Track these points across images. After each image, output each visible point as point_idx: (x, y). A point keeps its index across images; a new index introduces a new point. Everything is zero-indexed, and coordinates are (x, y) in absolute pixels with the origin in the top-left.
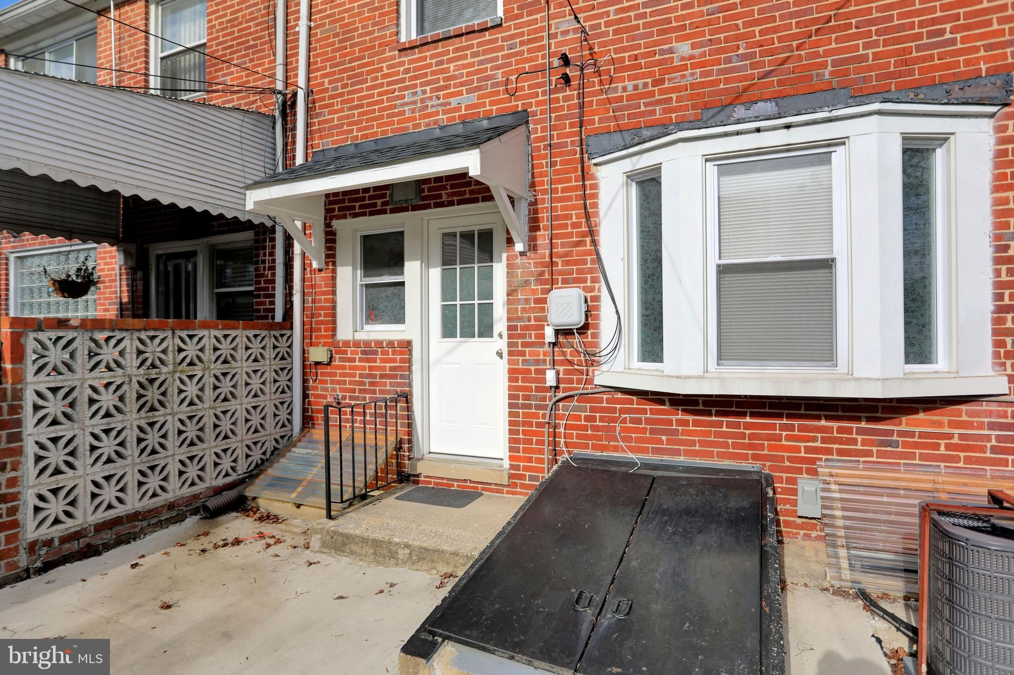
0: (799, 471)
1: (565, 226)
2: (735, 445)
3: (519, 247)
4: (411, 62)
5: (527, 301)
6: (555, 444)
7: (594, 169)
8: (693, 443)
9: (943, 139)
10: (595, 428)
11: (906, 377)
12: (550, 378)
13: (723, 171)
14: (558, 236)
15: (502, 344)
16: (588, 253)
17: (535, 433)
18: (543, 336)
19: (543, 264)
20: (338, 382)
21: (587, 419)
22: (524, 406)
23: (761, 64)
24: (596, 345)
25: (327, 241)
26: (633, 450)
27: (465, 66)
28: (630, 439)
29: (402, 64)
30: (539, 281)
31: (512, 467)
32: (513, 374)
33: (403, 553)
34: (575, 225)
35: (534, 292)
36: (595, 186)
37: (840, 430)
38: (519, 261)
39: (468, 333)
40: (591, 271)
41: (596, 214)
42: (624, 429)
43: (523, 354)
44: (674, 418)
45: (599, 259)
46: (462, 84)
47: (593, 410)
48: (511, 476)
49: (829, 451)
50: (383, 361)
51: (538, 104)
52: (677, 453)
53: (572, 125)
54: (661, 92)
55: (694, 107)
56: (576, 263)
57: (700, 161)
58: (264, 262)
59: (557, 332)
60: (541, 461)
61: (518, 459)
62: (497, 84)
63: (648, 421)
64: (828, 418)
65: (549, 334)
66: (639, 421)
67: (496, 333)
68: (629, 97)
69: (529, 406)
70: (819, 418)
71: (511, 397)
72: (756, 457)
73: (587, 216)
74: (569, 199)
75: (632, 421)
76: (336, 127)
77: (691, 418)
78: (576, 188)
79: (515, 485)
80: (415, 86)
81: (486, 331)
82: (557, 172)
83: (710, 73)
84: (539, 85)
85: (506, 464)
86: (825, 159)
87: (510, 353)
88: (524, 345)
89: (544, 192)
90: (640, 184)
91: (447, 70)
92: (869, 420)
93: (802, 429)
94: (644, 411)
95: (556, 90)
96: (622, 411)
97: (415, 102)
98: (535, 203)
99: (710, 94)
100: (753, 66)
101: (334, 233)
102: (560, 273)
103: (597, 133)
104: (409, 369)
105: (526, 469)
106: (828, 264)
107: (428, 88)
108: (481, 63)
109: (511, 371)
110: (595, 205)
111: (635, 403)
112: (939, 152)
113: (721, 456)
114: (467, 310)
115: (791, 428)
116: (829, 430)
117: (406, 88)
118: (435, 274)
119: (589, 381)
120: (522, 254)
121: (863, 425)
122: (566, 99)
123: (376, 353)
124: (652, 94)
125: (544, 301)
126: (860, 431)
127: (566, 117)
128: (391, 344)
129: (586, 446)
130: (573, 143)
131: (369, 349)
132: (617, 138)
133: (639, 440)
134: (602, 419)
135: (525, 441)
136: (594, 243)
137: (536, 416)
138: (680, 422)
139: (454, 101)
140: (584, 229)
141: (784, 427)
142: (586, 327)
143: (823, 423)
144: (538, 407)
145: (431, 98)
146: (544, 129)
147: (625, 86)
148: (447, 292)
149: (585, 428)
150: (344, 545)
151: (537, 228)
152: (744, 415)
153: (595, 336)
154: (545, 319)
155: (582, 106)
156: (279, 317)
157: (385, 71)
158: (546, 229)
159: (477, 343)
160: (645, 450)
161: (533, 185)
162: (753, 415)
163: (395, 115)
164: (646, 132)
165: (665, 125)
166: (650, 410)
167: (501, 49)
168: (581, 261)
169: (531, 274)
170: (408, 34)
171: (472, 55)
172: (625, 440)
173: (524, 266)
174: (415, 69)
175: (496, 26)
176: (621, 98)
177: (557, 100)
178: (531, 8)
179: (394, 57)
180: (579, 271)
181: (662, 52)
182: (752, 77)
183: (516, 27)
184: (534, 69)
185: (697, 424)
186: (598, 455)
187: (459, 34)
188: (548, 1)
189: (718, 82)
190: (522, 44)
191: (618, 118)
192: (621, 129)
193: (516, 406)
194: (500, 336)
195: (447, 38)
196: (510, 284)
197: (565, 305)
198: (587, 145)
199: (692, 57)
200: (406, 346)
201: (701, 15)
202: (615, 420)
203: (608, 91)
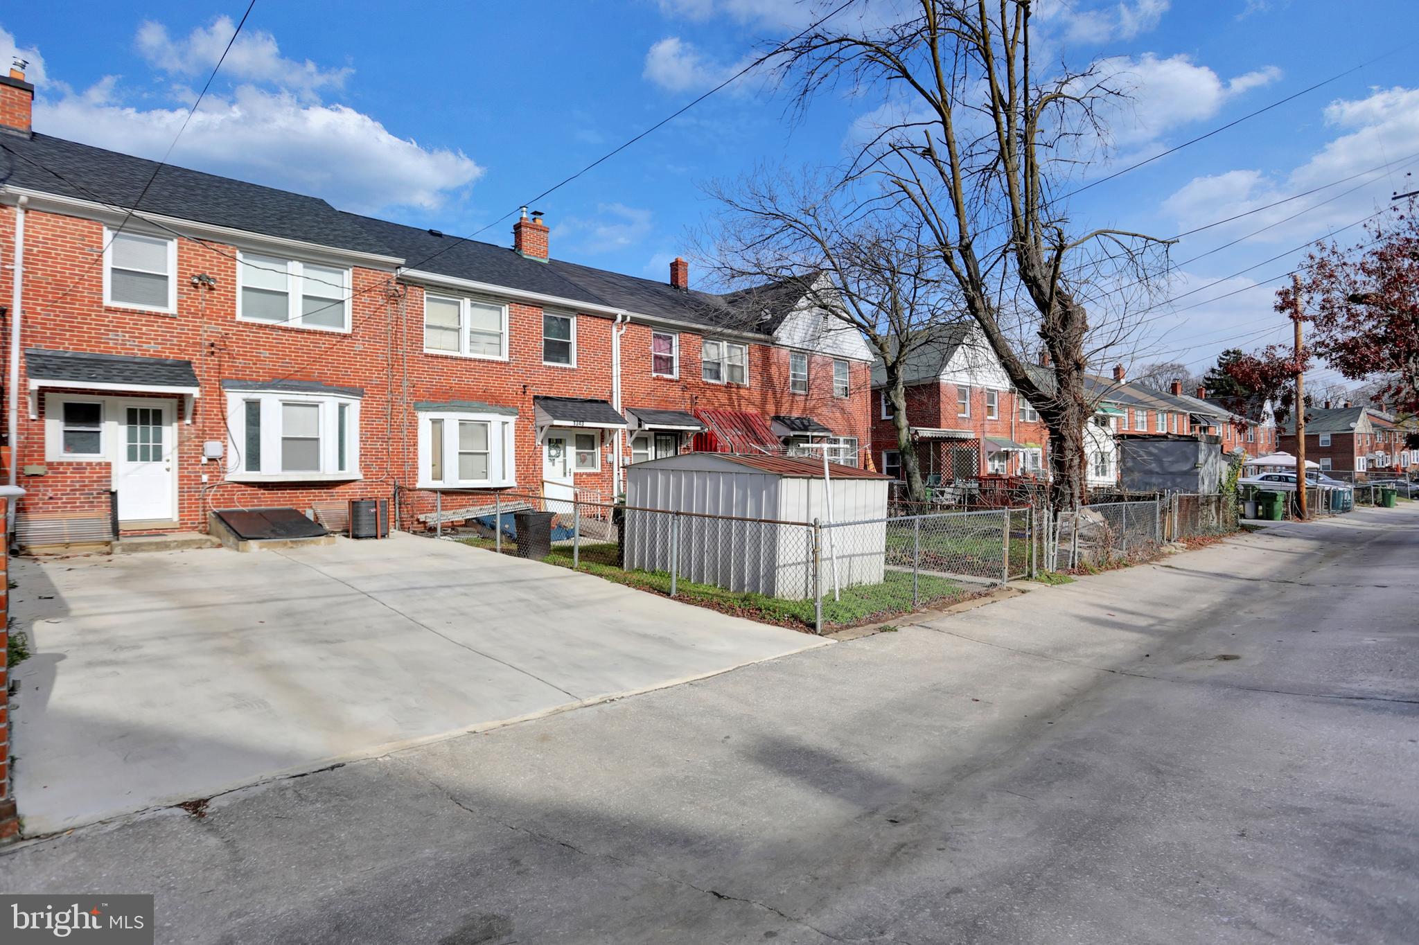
0: (306, 508)
1: (211, 415)
2: (283, 501)
3: (188, 421)
4: (113, 317)
5: (190, 445)
6: (204, 507)
7: (225, 393)
8: (268, 501)
9: (347, 405)
10: (226, 499)
11: (339, 475)
12: (205, 478)
13: (284, 404)
14: (207, 419)
15: (174, 465)
16: (223, 427)
17: (193, 503)
18: (200, 461)
19: (199, 430)
20: (50, 486)
21: (221, 495)
22: (187, 492)
23: (294, 367)
24: (225, 465)
25: (40, 404)
26: (242, 506)
27: (152, 331)
29: (108, 317)
30: (196, 438)
31: (180, 520)
32: (181, 478)
34: (215, 415)
35: (194, 442)
36: (226, 400)
37: (318, 492)
38: (185, 427)
39: (145, 458)
40: (224, 434)
41: (226, 412)
42: (238, 498)
43: (187, 469)
45: (228, 430)
46: (151, 339)
47: (224, 491)
48: (183, 523)
49: (315, 500)
50: (90, 473)
51: (197, 359)
52: (261, 505)
53: (215, 373)
54: (256, 368)
55: (269, 377)
56: (216, 430)
57: (275, 401)
59: (210, 460)
60: (198, 515)
61: (184, 516)
62: (174, 345)
63: (249, 494)
64: (313, 488)
65: (204, 460)
66: (245, 494)
67: (164, 459)
68: (242, 367)
69: (191, 492)
71: (180, 488)
72: (291, 504)
73: (222, 412)
74: (214, 403)
75: (242, 494)
76: (49, 338)
77: (266, 492)
78: (217, 400)
79: (182, 528)
80: (117, 331)
81: (158, 457)
82: (206, 391)
83: (275, 366)
84: (197, 351)
85: (176, 518)
86: (317, 406)
87: (178, 468)
88: (189, 465)
89: (200, 399)
90: (247, 403)
91: (141, 329)
93: (307, 493)
94: (247, 491)
95: (207, 356)
96: (237, 491)
97: (117, 340)
98: (196, 403)
99: (276, 374)
100: (292, 367)
101: (46, 400)
102: (209, 434)
103: (228, 378)
104: (110, 477)
105: (188, 520)
106: (317, 440)
107: (127, 335)
108: (162, 331)
109: (180, 477)
110: (226, 408)
111: (243, 488)
112: (347, 408)
113: (278, 505)
114: (145, 449)
115: (303, 493)
116: (315, 493)
117: (110, 331)
118: (123, 429)
119: (223, 480)
120: (188, 425)
121: (326, 489)
122: (212, 361)
123: (86, 469)
124: (252, 368)
125: (202, 446)
126: (325, 493)
127: (212, 368)
128: (99, 464)
129: (220, 507)
130: (215, 380)
132: (236, 383)
133: (244, 502)
134: (228, 495)
135: (188, 507)
136: (225, 423)
137: (195, 496)
138: (262, 494)
139: (145, 346)
140: (220, 417)
141: (300, 493)
142: (222, 457)
143: (313, 491)
144: (195, 492)
145: (129, 340)
146: (200, 371)
148: (131, 437)
149: (220, 499)
150: (137, 548)
151: (196, 414)
153: (225, 461)
154: (201, 454)
155: (220, 365)
157: (93, 317)
158: (201, 414)
159: (152, 465)
160: (248, 506)
163: (101, 343)
164: (250, 383)
165: (257, 381)
166: (249, 490)
167: (176, 328)
168: (219, 428)
169: (193, 434)
170: (107, 301)
171: (159, 326)
172: (239, 502)
173: (188, 430)
174: (117, 322)
175: (173, 318)
176: (238, 367)
177: (207, 360)
178: (195, 315)
179: (100, 311)
180: (218, 434)
181: (257, 353)
182: (290, 371)
183: (185, 321)
184: (194, 343)
185: (268, 494)
186: (227, 509)
187: (149, 314)
188: (203, 315)
189: (278, 370)
190: (189, 330)
191: (236, 374)
192: (238, 379)
193: (183, 492)
194: (168, 461)
195: (141, 313)
196: (179, 437)
197: (213, 448)
198: (225, 382)
199: (268, 358)
200: (108, 465)
201: (272, 342)
202: (234, 495)
203: (232, 362)
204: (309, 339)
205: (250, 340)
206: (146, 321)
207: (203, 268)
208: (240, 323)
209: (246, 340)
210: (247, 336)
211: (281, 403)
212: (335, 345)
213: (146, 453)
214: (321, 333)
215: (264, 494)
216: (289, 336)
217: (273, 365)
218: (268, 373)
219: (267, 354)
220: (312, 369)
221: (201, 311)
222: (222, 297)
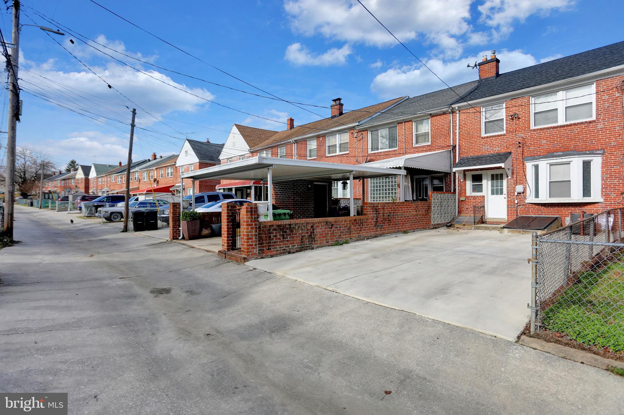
0: (566, 217)
1: (519, 174)
2: (554, 213)
3: (510, 178)
4: (484, 141)
5: (511, 188)
6: (517, 214)
7: (525, 163)
8: (546, 213)
10: (526, 211)
11: (584, 199)
12: (516, 202)
13: (550, 165)
14: (518, 176)
15: (506, 196)
16: (524, 179)
17: (512, 212)
18: (515, 194)
19: (515, 181)
20: (467, 204)
21: (524, 209)
22: (510, 207)
24: (526, 195)
25: (464, 176)
26: (534, 214)
27: (497, 142)
28: (533, 212)
29: (482, 141)
30: (513, 184)
31: (508, 219)
32: (508, 201)
33: (491, 228)
34: (521, 174)
35: (513, 186)
36: (526, 166)
37: (574, 209)
39: (497, 194)
40: (525, 182)
41: (526, 172)
42: (531, 211)
43: (510, 197)
44: (542, 208)
45: (526, 180)
46: (496, 146)
47: (525, 207)
48: (507, 221)
50: (478, 200)
51: (513, 151)
52: (542, 214)
53: (521, 155)
54: (539, 149)
56: (522, 180)
57: (546, 164)
58: (447, 180)
59: (518, 193)
60: (514, 217)
61: (509, 217)
62: (505, 146)
63: (537, 209)
64: (572, 207)
65: (516, 194)
66: (535, 209)
67: (504, 194)
68: (533, 150)
69: (512, 207)
70: (570, 207)
71: (507, 206)
72: (558, 215)
73: (524, 172)
74: (520, 169)
75: (533, 209)
76: (466, 153)
78: (522, 167)
80: (485, 145)
81: (502, 193)
82: (517, 164)
83: (549, 146)
84: (514, 147)
85: (506, 219)
86: (569, 163)
87: (507, 197)
89: (515, 167)
90: (535, 166)
91: (493, 143)
92: (579, 207)
93: (567, 209)
94: (536, 207)
95: (518, 148)
96: (531, 207)
97: (485, 149)
98: (513, 169)
99: (549, 150)
100: (558, 146)
101: (465, 174)
102: (518, 182)
103: (526, 157)
104: (484, 201)
105: (510, 219)
106: (570, 181)
107: (488, 146)
108: (500, 142)
109: (507, 201)
110: (526, 170)
111: (534, 206)
112: (592, 162)
113: (551, 215)
114: (497, 190)
115: (565, 209)
116: (572, 209)
117: (483, 146)
118: (490, 182)
119: (524, 202)
121: (578, 208)
122: (519, 150)
124: (537, 150)
125: (515, 188)
127: (520, 153)
128: (480, 196)
129: (524, 214)
130: (521, 158)
131: (475, 198)
132: (531, 158)
133: (534, 212)
134: (527, 209)
135: (511, 214)
136: (525, 177)
137: (513, 209)
138: (543, 209)
139: (495, 149)
140: (523, 174)
141: (563, 209)
142: (524, 192)
143: (571, 208)
144: (513, 207)
145: (489, 148)
146: (515, 155)
147: (532, 148)
148: (492, 186)
149: (523, 211)
151: (513, 174)
152: (556, 207)
153: (525, 194)
154: (515, 191)
155: (523, 151)
156: (452, 191)
157: (478, 142)
158: (515, 174)
159: (499, 196)
160: (536, 214)
161: (512, 166)
162: (557, 207)
163: (481, 151)
164: (536, 157)
165: (540, 155)
166: (537, 207)
167: (505, 139)
168: (523, 180)
169: (512, 183)
170: (483, 135)
171: (499, 140)
172: (532, 213)
173: (510, 181)
174: (485, 142)
175: (504, 135)
176: (531, 150)
177: (518, 150)
178: (512, 132)
179: (480, 139)
180: (522, 182)
181: (540, 142)
182: (558, 148)
183: (509, 135)
184: (513, 144)
185: (546, 209)
186: (526, 215)
187: (496, 136)
188: (515, 131)
189: (551, 148)
190: (510, 139)
191: (530, 154)
192: (531, 156)
193: (509, 207)
194: (505, 194)
195: (493, 136)
196: (507, 184)
197: (519, 188)
198: (524, 159)
199: (546, 143)
200: (484, 197)
201: (548, 136)
202: (530, 209)
203: (528, 149)
204: (568, 129)
205: (537, 137)
206: (495, 139)
207: (515, 111)
208: (532, 130)
209: (535, 137)
210: (535, 135)
211: (548, 165)
212: (584, 129)
213: (497, 191)
214: (575, 124)
215: (544, 209)
216: (556, 130)
217: (548, 147)
218: (545, 151)
219: (545, 142)
220: (570, 144)
221: (514, 129)
222: (523, 121)
